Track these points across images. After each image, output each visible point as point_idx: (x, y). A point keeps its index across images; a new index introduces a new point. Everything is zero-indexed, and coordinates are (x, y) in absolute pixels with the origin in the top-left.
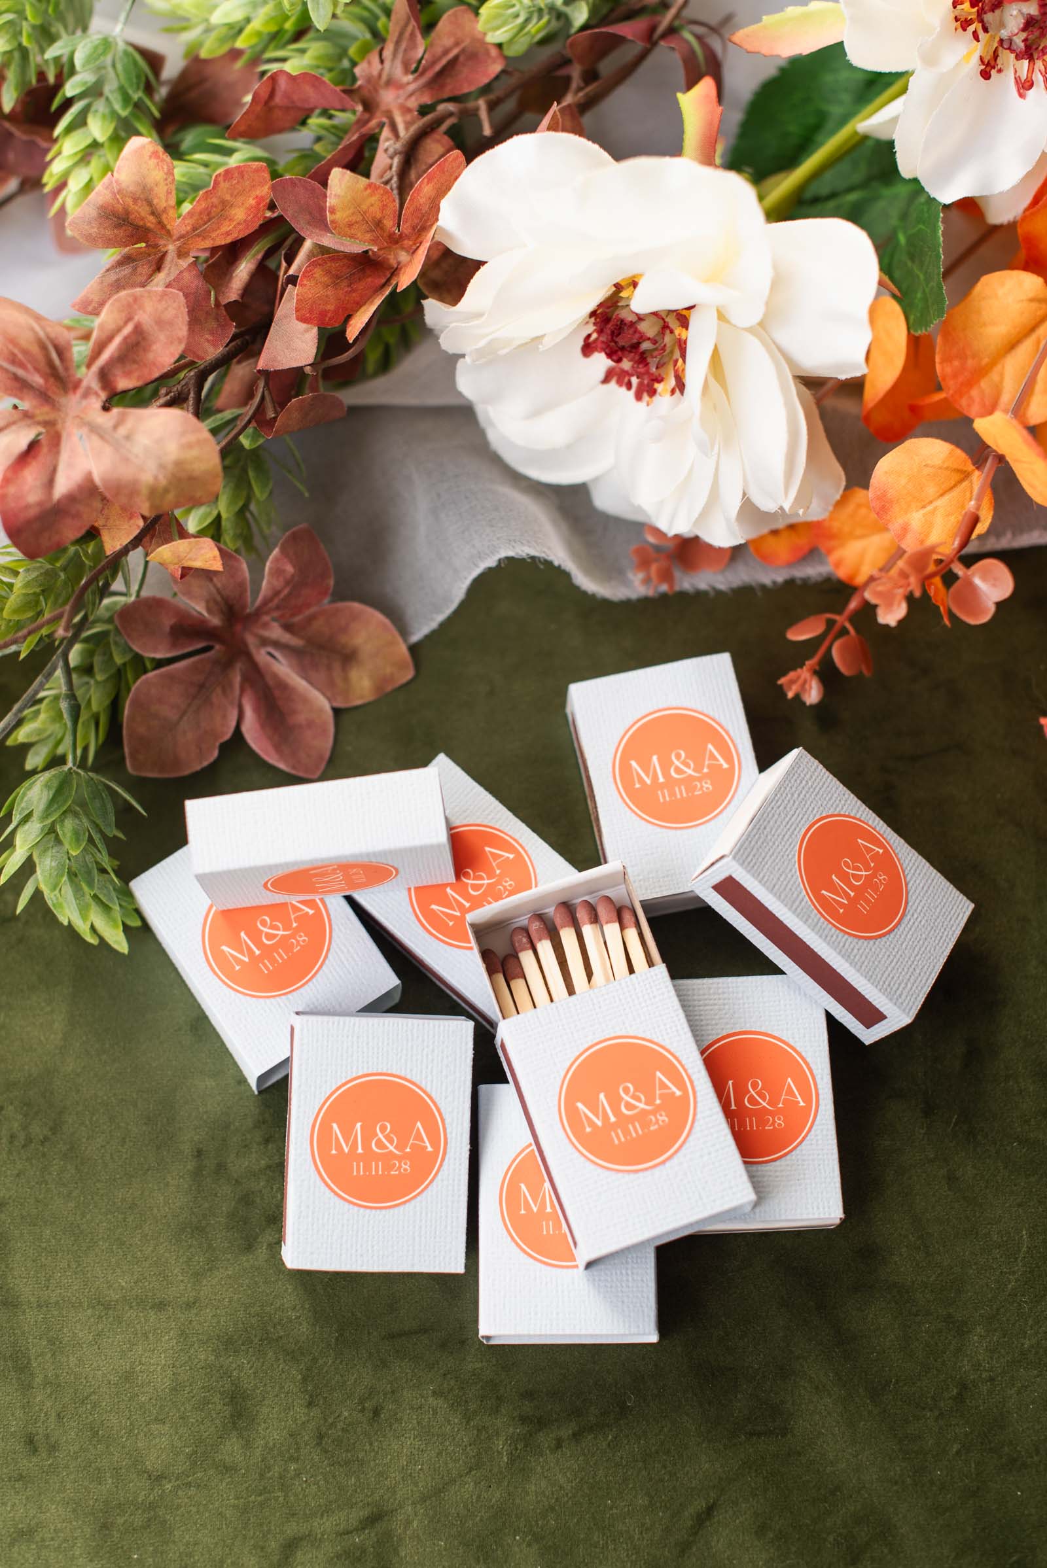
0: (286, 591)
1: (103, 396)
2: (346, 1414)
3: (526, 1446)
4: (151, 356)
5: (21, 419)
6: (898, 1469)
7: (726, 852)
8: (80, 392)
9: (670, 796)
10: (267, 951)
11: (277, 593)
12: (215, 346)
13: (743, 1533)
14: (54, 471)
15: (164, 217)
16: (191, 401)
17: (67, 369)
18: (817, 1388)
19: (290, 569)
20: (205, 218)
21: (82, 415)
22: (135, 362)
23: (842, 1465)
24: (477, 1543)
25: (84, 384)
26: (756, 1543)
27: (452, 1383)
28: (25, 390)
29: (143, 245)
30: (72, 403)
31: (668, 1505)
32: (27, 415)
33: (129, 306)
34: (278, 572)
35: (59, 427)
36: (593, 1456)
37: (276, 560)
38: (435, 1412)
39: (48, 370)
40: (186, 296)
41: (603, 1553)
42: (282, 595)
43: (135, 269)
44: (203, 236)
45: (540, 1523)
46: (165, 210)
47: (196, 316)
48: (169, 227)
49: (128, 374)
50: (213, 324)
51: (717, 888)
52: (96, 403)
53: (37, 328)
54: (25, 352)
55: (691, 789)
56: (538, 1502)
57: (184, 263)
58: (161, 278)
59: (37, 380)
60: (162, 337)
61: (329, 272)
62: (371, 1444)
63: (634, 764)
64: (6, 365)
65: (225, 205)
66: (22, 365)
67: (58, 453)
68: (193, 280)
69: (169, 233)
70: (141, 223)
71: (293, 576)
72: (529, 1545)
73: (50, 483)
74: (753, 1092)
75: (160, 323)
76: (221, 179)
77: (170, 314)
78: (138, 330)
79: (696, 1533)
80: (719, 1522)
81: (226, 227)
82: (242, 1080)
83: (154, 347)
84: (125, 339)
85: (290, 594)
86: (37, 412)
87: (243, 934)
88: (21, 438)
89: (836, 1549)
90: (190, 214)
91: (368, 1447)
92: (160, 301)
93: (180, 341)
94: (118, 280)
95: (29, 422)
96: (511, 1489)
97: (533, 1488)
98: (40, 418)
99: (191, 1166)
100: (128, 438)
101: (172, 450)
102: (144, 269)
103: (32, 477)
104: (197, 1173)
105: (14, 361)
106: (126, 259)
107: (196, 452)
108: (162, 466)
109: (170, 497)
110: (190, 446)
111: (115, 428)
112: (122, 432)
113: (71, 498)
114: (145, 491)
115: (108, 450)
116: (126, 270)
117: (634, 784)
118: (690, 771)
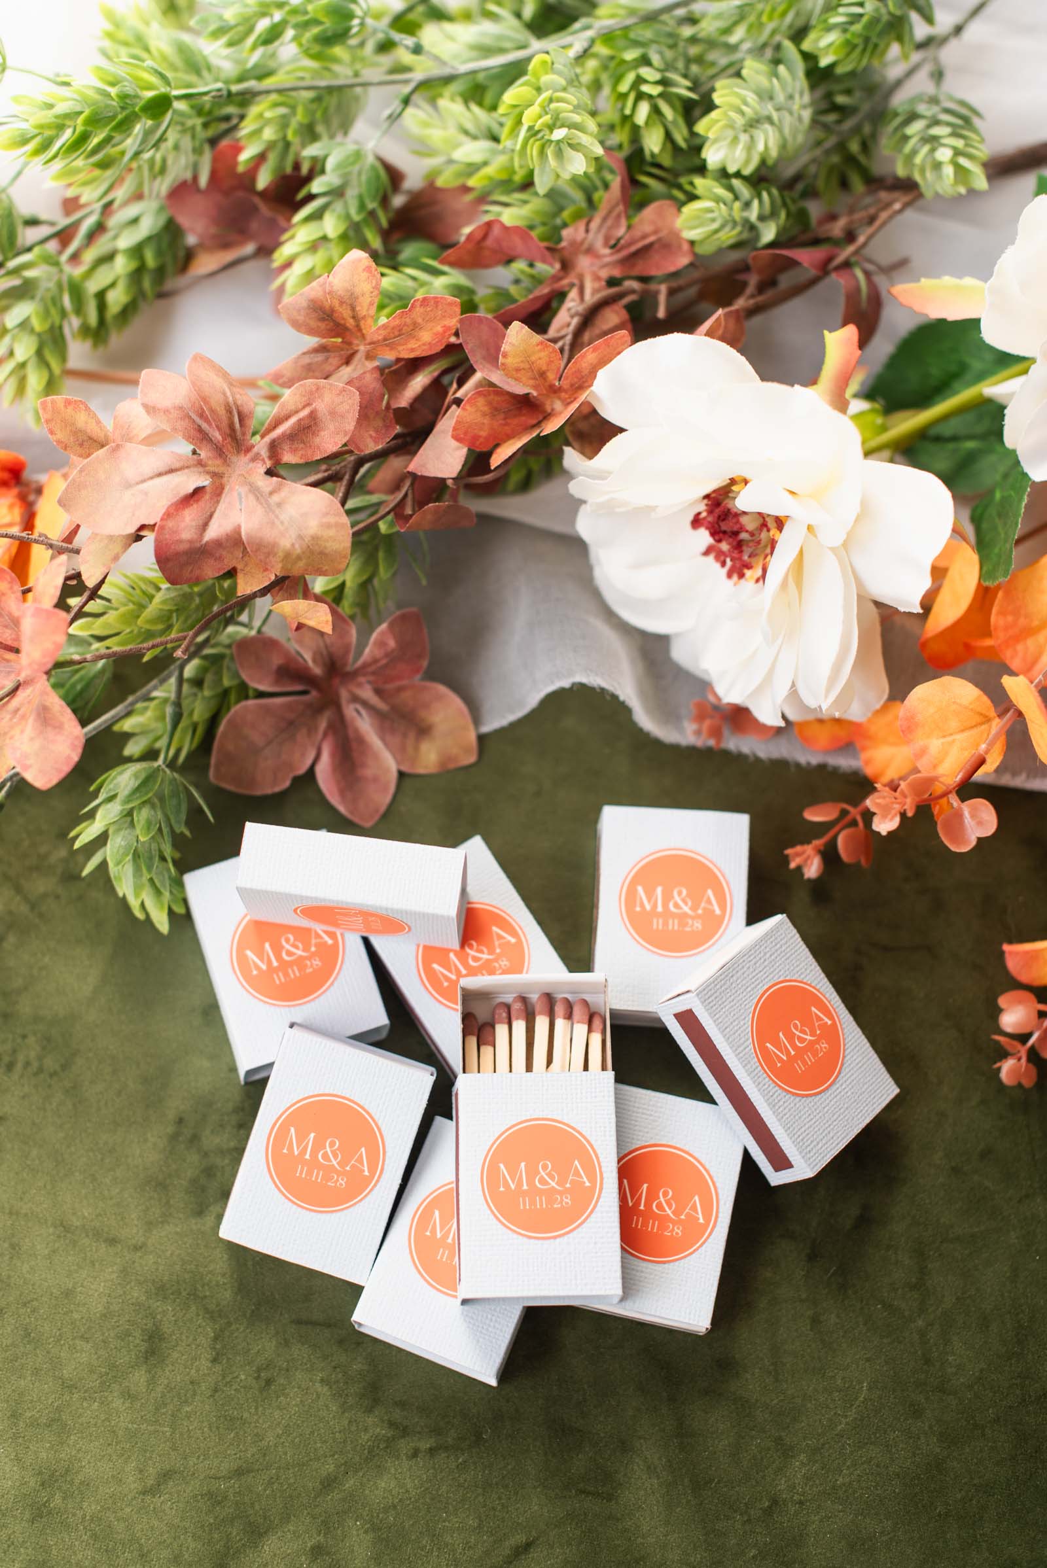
0: (384, 662)
1: (269, 464)
2: (243, 1377)
3: (387, 1447)
4: (317, 440)
5: (195, 466)
6: (698, 1556)
7: (693, 989)
8: (250, 455)
9: (663, 926)
10: (284, 965)
11: (375, 661)
12: (376, 442)
14: (211, 516)
15: (362, 323)
16: (342, 483)
17: (244, 434)
18: (649, 1467)
19: (392, 643)
20: (397, 333)
21: (246, 475)
22: (303, 442)
23: (651, 1540)
24: (323, 1518)
25: (255, 450)
27: (340, 1375)
28: (205, 442)
29: (340, 340)
30: (241, 463)
31: (494, 1532)
32: (200, 463)
33: (311, 393)
34: (381, 643)
35: (225, 480)
36: (441, 1472)
37: (382, 633)
38: (318, 1396)
39: (228, 431)
40: (361, 394)
41: (427, 1557)
42: (380, 664)
43: (327, 359)
44: (392, 347)
45: (381, 1516)
46: (364, 318)
47: (366, 413)
48: (364, 331)
49: (294, 451)
50: (379, 423)
51: (677, 1016)
52: (263, 470)
53: (228, 393)
54: (213, 410)
55: (683, 924)
56: (384, 1498)
57: (371, 365)
58: (346, 372)
59: (217, 436)
60: (332, 427)
61: (490, 404)
62: (256, 1408)
63: (640, 889)
64: (194, 416)
65: (415, 326)
66: (207, 420)
67: (218, 502)
68: (372, 382)
69: (363, 336)
70: (342, 322)
71: (393, 651)
72: (366, 1532)
73: (205, 525)
75: (333, 413)
76: (418, 304)
77: (344, 407)
78: (313, 416)
79: (511, 1563)
80: (533, 1558)
81: (412, 344)
82: (233, 1069)
83: (322, 433)
84: (300, 420)
85: (386, 666)
86: (210, 462)
87: (267, 946)
88: (190, 481)
90: (384, 327)
91: (253, 1411)
92: (339, 395)
93: (346, 433)
94: (309, 364)
95: (201, 469)
96: (365, 1480)
97: (383, 1485)
98: (211, 469)
99: (170, 1129)
100: (279, 505)
101: (313, 526)
102: (334, 361)
103: (190, 518)
104: (174, 1137)
105: (202, 415)
106: (322, 349)
107: (332, 532)
108: (300, 537)
109: (301, 564)
110: (328, 526)
111: (271, 493)
112: (276, 498)
113: (218, 543)
114: (281, 554)
115: (260, 511)
116: (319, 357)
117: (635, 906)
118: (686, 909)
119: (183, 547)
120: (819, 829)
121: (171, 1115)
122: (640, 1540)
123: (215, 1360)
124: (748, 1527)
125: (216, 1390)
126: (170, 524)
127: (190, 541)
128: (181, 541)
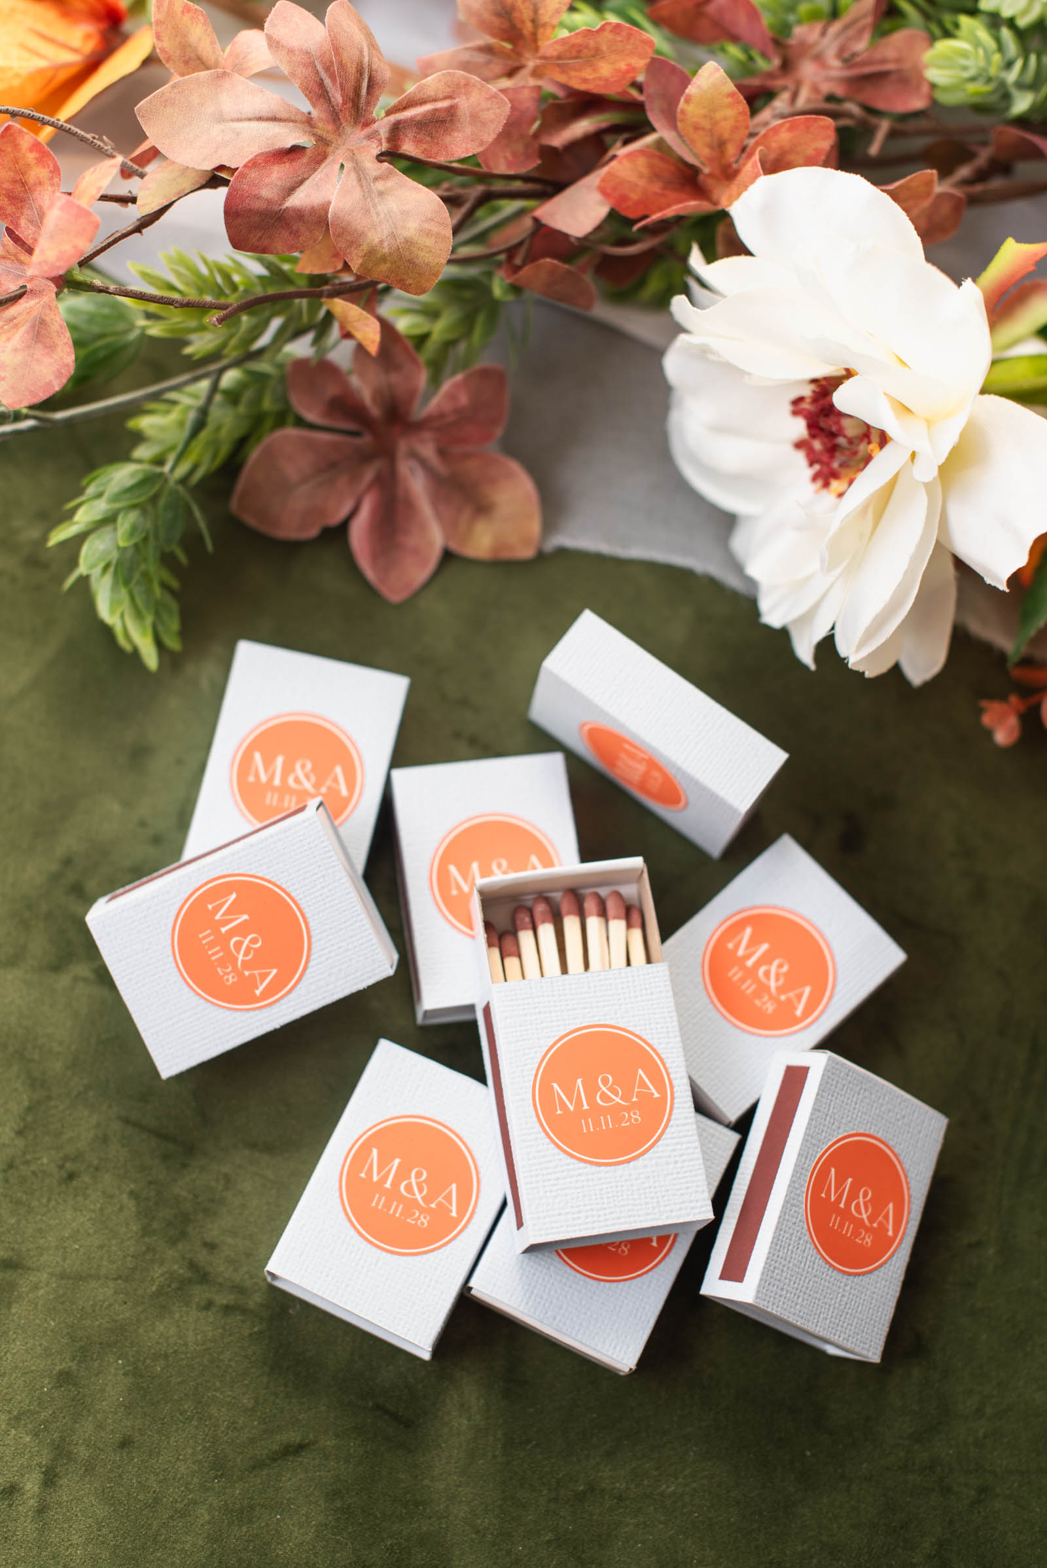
1: (385, 146)
2: (45, 1161)
3: (179, 1289)
4: (448, 139)
5: (302, 122)
6: (487, 1521)
8: (367, 130)
12: (509, 164)
13: (316, 1486)
14: (301, 182)
15: (541, 31)
16: (464, 210)
17: (368, 103)
18: (462, 1405)
20: (574, 53)
21: (355, 151)
22: (431, 135)
23: (441, 1486)
24: (82, 1343)
25: (375, 126)
26: (321, 1502)
27: (152, 1194)
28: (322, 100)
29: (508, 46)
30: (355, 136)
31: (267, 1420)
32: (309, 121)
33: (458, 86)
35: (330, 149)
36: (230, 1335)
38: (121, 1209)
39: (351, 95)
40: (513, 108)
41: (184, 1423)
43: (488, 63)
44: (563, 69)
45: (148, 1361)
46: (544, 25)
47: (509, 133)
48: (540, 43)
49: (418, 142)
50: (520, 147)
52: (376, 152)
53: (366, 53)
54: (341, 65)
56: (158, 1343)
57: (532, 82)
58: (506, 83)
59: (337, 97)
60: (468, 130)
61: (651, 166)
62: (49, 1200)
64: (319, 67)
65: (597, 53)
66: (333, 77)
67: (315, 170)
68: (527, 99)
69: (537, 49)
70: (519, 26)
72: (126, 1374)
73: (291, 190)
75: (474, 117)
76: (609, 28)
77: (488, 115)
78: (452, 111)
79: (275, 1460)
80: (301, 1463)
81: (587, 74)
83: (456, 134)
84: (436, 110)
86: (320, 125)
88: (290, 137)
89: (387, 1554)
90: (563, 41)
91: (44, 1201)
92: (488, 99)
93: (482, 143)
94: (468, 63)
95: (308, 129)
96: (143, 1317)
97: (162, 1328)
98: (319, 132)
99: (54, 867)
100: (381, 194)
101: (411, 228)
102: (497, 67)
103: (278, 174)
104: (55, 878)
105: (327, 69)
106: (488, 50)
107: (429, 242)
108: (393, 235)
109: (384, 267)
110: (429, 234)
111: (376, 179)
112: (380, 186)
113: (299, 215)
114: (365, 247)
115: (357, 194)
116: (481, 58)
119: (258, 205)
121: (60, 851)
122: (426, 1482)
123: (20, 1133)
124: (552, 1506)
125: (11, 1166)
126: (253, 174)
127: (269, 201)
128: (258, 197)
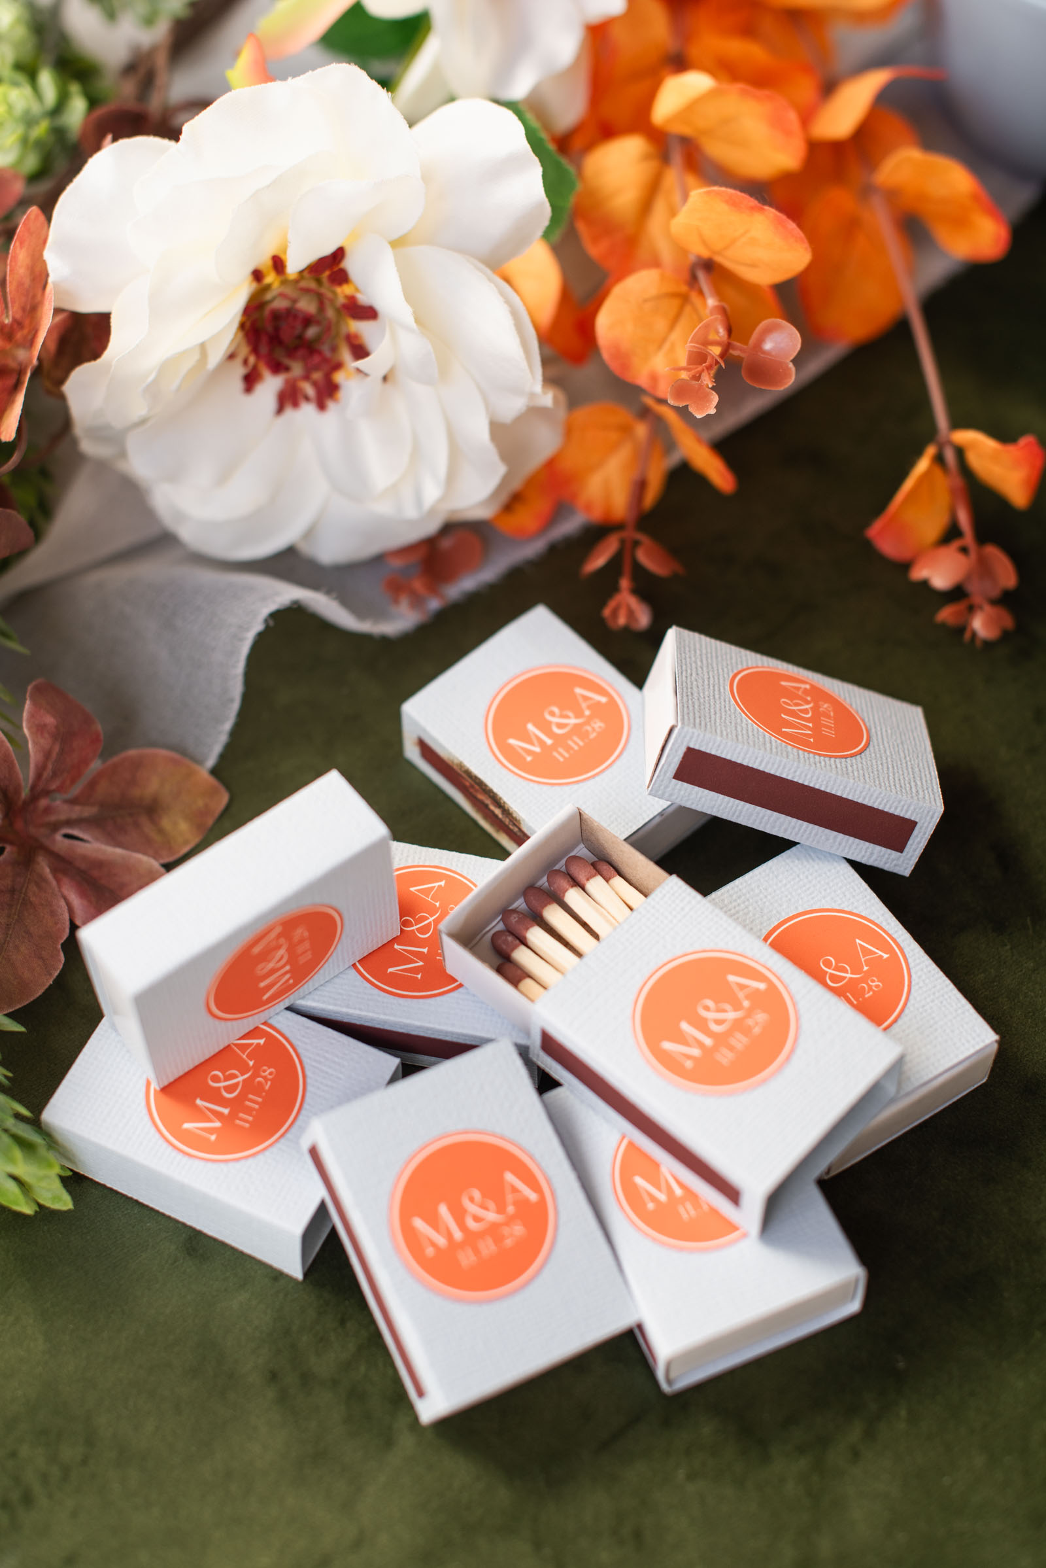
0: (57, 748)
7: (672, 722)
9: (567, 751)
10: (237, 1105)
11: (47, 755)
19: (50, 720)
34: (39, 729)
37: (32, 716)
42: (54, 755)
51: (679, 775)
55: (584, 736)
63: (512, 741)
71: (57, 727)
74: (830, 971)
82: (277, 1275)
85: (62, 752)
87: (199, 1102)
117: (525, 759)
118: (573, 721)
120: (613, 568)
